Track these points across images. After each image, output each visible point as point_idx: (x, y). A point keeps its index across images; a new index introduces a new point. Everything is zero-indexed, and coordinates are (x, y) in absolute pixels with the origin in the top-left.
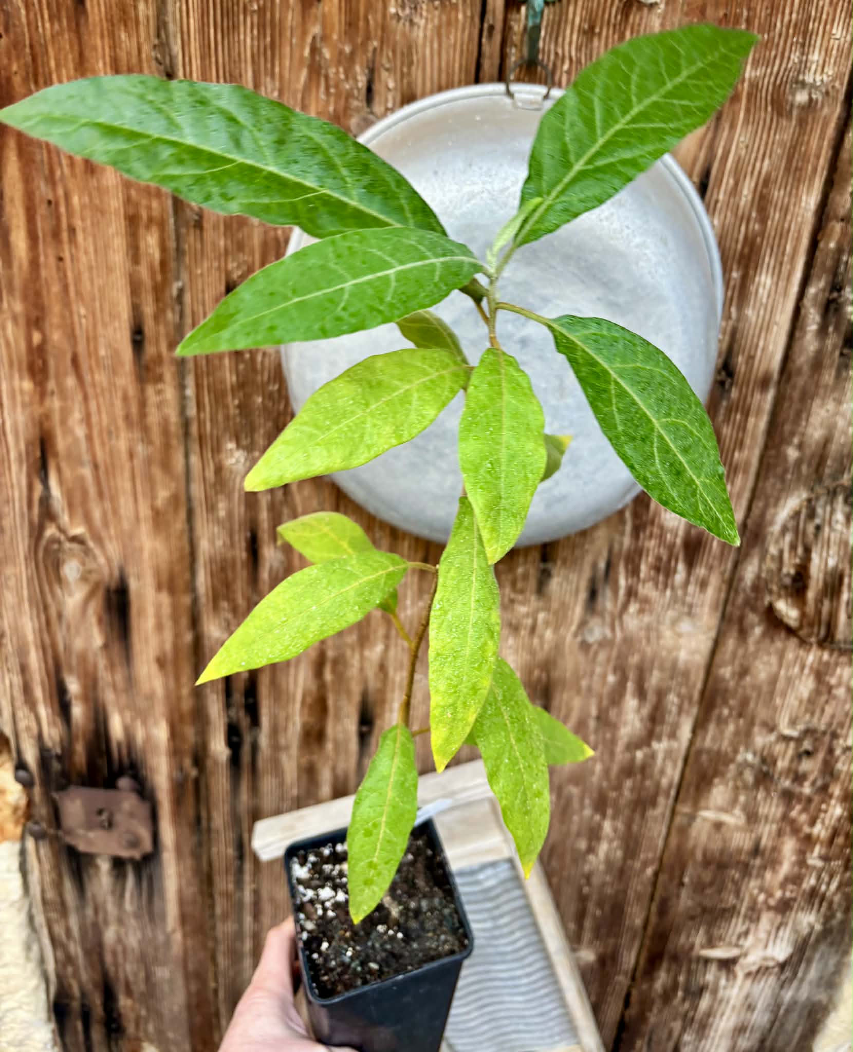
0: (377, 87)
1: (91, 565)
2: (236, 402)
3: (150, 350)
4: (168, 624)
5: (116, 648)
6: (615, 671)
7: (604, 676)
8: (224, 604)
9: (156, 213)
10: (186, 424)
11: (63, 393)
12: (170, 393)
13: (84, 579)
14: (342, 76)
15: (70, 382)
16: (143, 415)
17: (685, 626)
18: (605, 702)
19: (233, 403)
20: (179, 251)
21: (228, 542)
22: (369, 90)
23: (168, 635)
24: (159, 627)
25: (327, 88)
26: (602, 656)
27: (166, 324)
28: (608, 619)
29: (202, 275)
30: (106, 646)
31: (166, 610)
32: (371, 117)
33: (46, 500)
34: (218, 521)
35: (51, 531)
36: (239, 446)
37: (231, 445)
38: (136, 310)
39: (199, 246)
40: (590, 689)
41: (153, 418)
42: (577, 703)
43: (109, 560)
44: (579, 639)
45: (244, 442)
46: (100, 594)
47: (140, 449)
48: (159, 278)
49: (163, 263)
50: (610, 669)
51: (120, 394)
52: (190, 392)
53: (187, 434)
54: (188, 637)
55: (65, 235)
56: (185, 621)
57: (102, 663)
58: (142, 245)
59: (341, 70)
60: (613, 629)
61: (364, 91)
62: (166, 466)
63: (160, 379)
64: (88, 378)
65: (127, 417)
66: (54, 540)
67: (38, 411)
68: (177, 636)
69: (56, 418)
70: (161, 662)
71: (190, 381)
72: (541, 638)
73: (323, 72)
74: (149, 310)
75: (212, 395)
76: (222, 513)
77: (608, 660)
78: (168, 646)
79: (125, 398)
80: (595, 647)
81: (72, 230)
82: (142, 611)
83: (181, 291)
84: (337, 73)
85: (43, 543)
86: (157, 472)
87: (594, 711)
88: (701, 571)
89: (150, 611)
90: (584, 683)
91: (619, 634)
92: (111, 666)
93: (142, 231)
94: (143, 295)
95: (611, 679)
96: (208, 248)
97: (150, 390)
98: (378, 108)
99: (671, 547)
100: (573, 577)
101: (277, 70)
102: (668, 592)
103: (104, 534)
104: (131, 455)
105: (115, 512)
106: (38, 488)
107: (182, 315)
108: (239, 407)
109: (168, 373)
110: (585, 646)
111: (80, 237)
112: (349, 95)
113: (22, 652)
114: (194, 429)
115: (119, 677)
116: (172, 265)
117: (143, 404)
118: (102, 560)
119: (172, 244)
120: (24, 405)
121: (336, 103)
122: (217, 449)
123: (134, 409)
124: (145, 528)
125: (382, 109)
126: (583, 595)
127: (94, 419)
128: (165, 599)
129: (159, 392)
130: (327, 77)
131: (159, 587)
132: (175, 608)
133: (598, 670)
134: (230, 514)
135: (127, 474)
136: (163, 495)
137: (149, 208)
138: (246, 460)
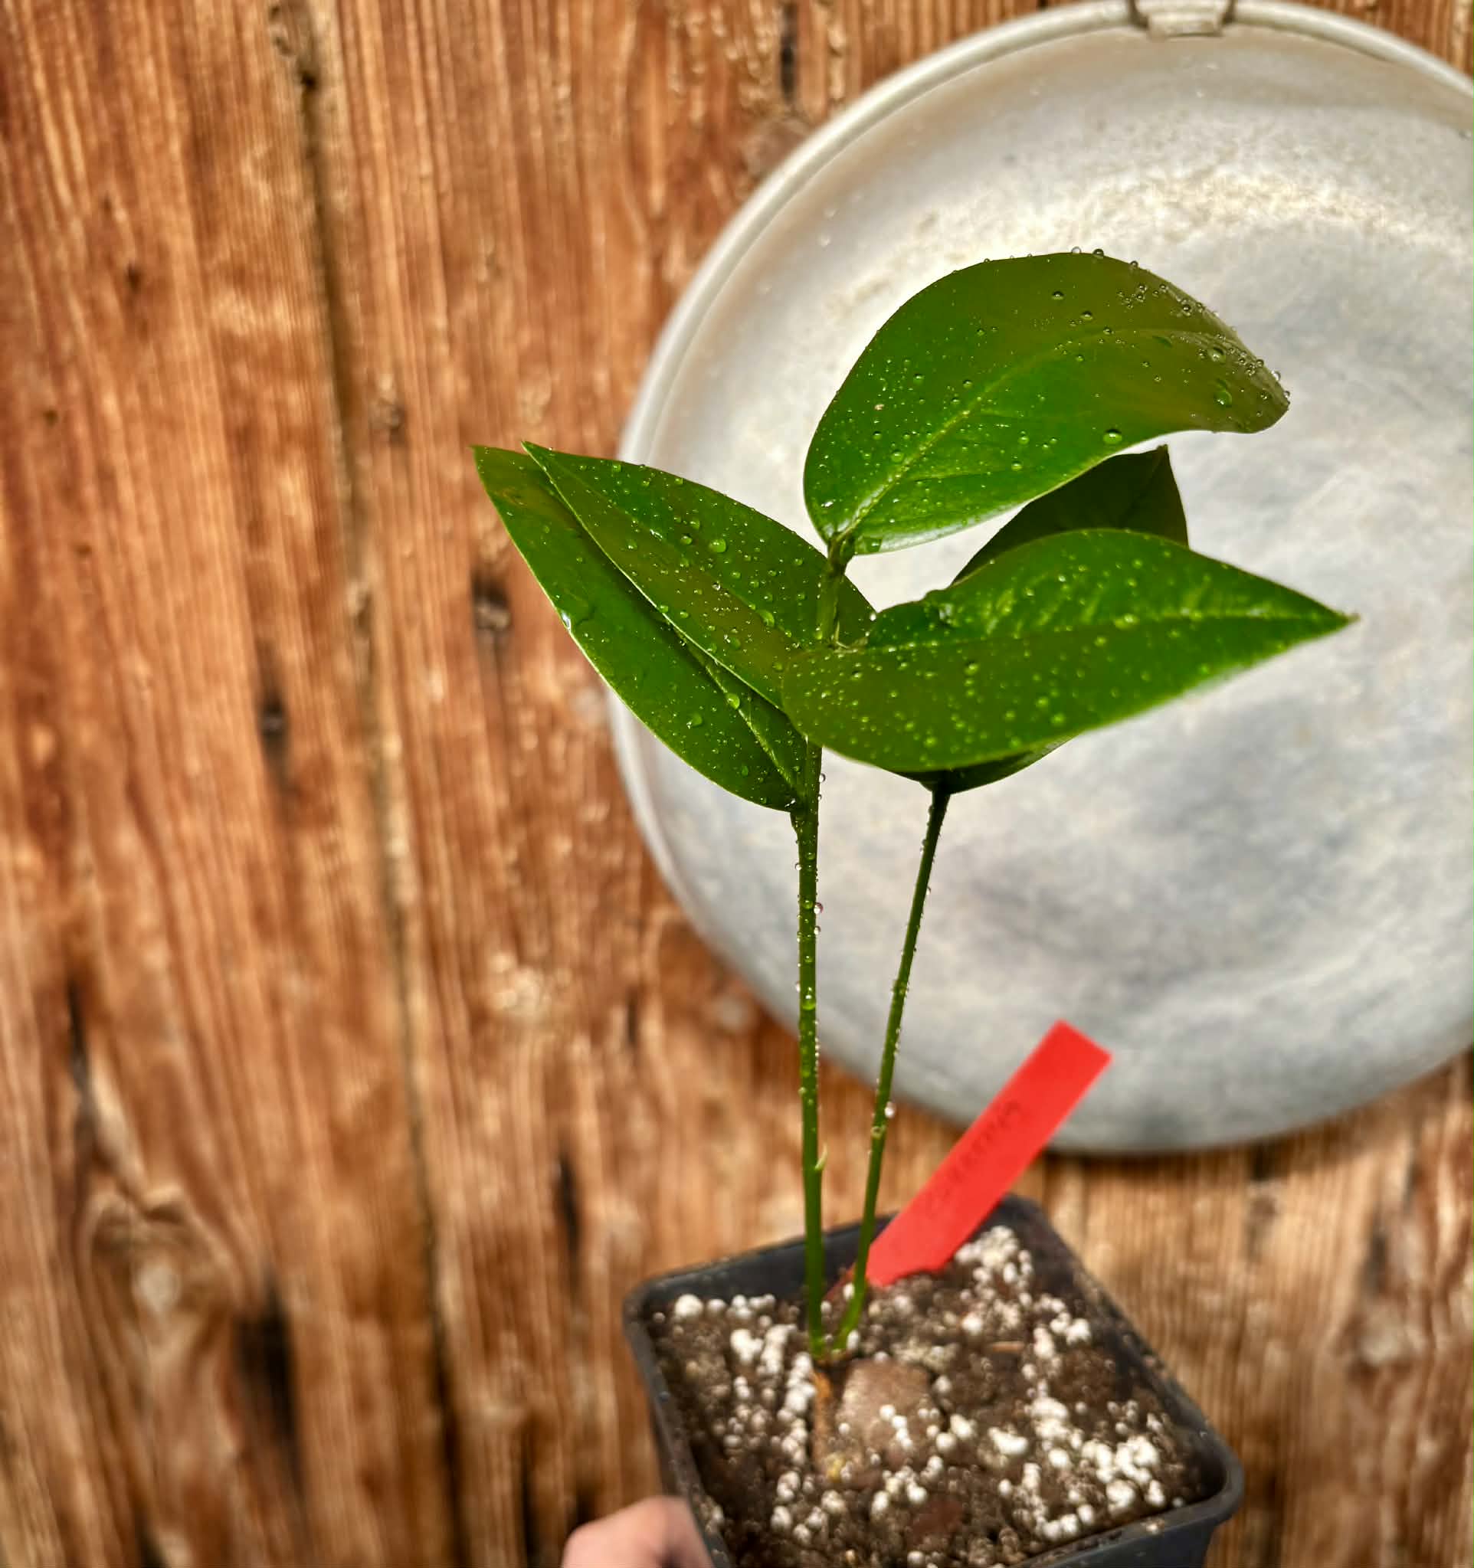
0: (802, 48)
1: (201, 1272)
2: (512, 855)
3: (301, 750)
4: (382, 1395)
5: (269, 1460)
6: (1434, 1431)
7: (1410, 1445)
8: (509, 1340)
9: (298, 416)
10: (395, 920)
11: (112, 871)
12: (354, 846)
13: (187, 1301)
14: (720, 31)
15: (127, 841)
16: (295, 906)
18: (1414, 1504)
19: (501, 856)
20: (356, 505)
21: (510, 1188)
22: (787, 57)
23: (384, 1422)
24: (363, 1404)
25: (686, 64)
26: (1405, 1396)
27: (338, 686)
28: (1415, 1305)
29: (413, 556)
30: (246, 1458)
31: (376, 1364)
32: (794, 125)
33: (87, 1124)
34: (482, 1145)
35: (104, 1199)
36: (522, 960)
37: (501, 961)
38: (265, 654)
39: (403, 487)
40: (1377, 1477)
41: (320, 912)
42: (1346, 1511)
43: (239, 1254)
44: (1348, 1358)
45: (534, 951)
46: (224, 1340)
47: (294, 985)
48: (314, 574)
49: (323, 534)
50: (1423, 1425)
51: (239, 859)
52: (400, 845)
53: (400, 946)
54: (429, 1424)
55: (90, 491)
56: (419, 1387)
57: (238, 1496)
58: (270, 500)
59: (717, 14)
60: (1428, 1328)
61: (774, 61)
62: (356, 1021)
63: (327, 817)
64: (165, 830)
65: (260, 915)
66: (111, 1220)
67: (56, 915)
68: (404, 1419)
69: (99, 932)
70: (372, 1483)
71: (399, 819)
72: (1258, 1361)
73: (674, 23)
74: (293, 653)
75: (455, 846)
76: (491, 1124)
77: (1419, 1403)
78: (386, 1446)
79: (253, 871)
80: (1385, 1376)
81: (106, 477)
82: (322, 1367)
83: (367, 601)
84: (707, 24)
85: (89, 1228)
86: (335, 1038)
87: (1387, 1526)
89: (341, 1366)
90: (1363, 1464)
91: (1442, 1340)
92: (261, 1504)
93: (267, 464)
94: (281, 618)
95: (1427, 1449)
96: (424, 490)
97: (309, 849)
98: (811, 100)
100: (1330, 1211)
101: (563, 31)
103: (224, 1195)
104: (275, 1002)
105: (247, 1140)
106: (69, 1101)
107: (372, 660)
108: (519, 867)
109: (347, 799)
111: (126, 491)
112: (739, 73)
113: (57, 1487)
114: (415, 932)
115: (280, 1526)
116: (342, 540)
117: (293, 878)
118: (222, 1257)
119: (339, 490)
120: (23, 906)
121: (709, 98)
122: (472, 971)
123: (274, 895)
124: (316, 1175)
125: (819, 103)
127: (187, 925)
128: (370, 1337)
129: (330, 850)
130: (683, 36)
131: (356, 1310)
132: (396, 1354)
133: (1397, 1429)
134: (508, 1124)
135: (266, 1047)
136: (353, 1091)
137: (280, 406)
138: (542, 993)
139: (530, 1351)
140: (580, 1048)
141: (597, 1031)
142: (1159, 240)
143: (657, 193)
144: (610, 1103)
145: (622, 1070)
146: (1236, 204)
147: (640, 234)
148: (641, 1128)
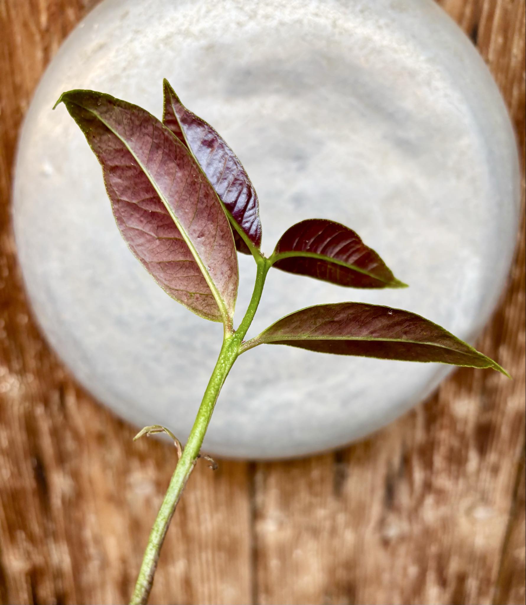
2: (3, 324)
6: (415, 563)
7: (405, 569)
17: (481, 513)
18: (408, 594)
21: (16, 471)
26: (402, 550)
28: (405, 514)
36: (11, 371)
40: (392, 583)
42: (380, 596)
44: (378, 536)
45: (16, 365)
50: (410, 561)
60: (411, 523)
72: (342, 539)
77: (408, 553)
80: (394, 542)
88: (492, 457)
90: (386, 577)
91: (416, 527)
95: (412, 570)
99: (462, 437)
102: (461, 482)
108: (6, 328)
110: (386, 543)
126: (380, 493)
133: (399, 564)
134: (12, 442)
138: (20, 384)
139: (31, 538)
140: (40, 410)
141: (46, 402)
142: (233, 26)
143: (44, 19)
144: (55, 433)
145: (60, 419)
146: (270, 9)
147: (38, 38)
148: (70, 444)
